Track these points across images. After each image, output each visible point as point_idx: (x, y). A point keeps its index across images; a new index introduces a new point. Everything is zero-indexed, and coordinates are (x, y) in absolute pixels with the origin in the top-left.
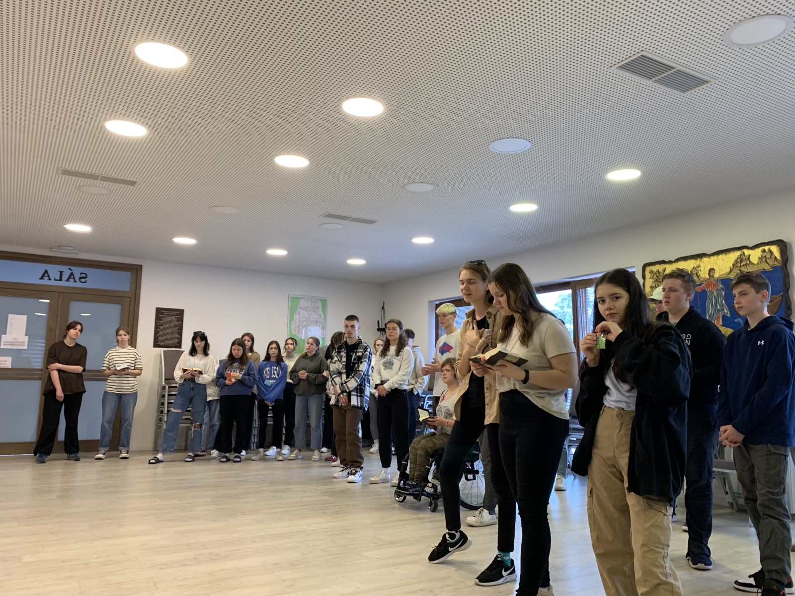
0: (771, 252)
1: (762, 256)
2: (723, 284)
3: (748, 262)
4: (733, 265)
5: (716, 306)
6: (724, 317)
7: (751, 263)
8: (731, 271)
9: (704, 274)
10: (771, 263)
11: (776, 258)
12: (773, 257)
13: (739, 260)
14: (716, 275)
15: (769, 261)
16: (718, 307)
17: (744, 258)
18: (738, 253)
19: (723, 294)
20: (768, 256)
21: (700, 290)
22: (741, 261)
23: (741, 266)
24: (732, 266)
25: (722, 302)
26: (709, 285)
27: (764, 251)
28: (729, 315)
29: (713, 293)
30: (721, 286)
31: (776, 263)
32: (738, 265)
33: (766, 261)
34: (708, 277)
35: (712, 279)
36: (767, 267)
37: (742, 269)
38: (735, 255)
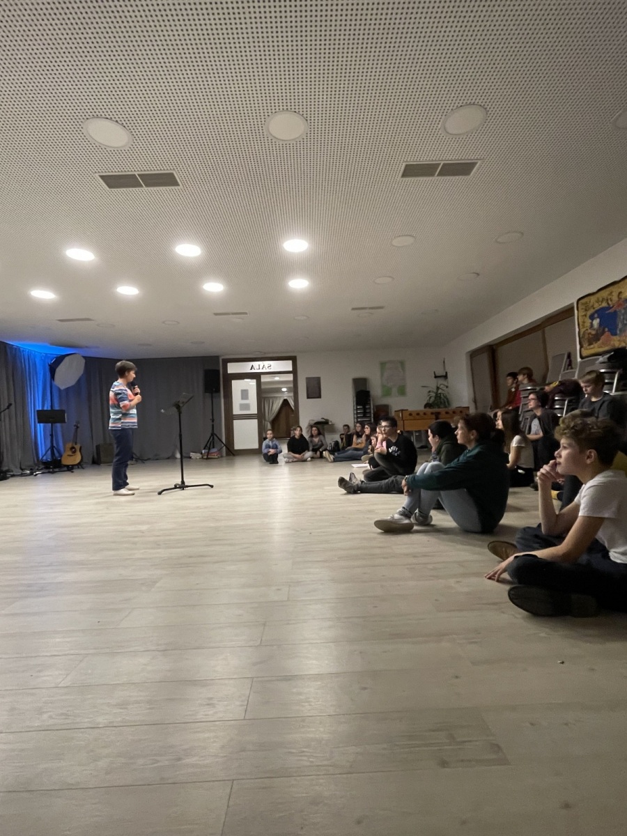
5: (624, 322)
14: (623, 298)
21: (613, 311)
26: (619, 306)
29: (621, 311)
35: (620, 300)
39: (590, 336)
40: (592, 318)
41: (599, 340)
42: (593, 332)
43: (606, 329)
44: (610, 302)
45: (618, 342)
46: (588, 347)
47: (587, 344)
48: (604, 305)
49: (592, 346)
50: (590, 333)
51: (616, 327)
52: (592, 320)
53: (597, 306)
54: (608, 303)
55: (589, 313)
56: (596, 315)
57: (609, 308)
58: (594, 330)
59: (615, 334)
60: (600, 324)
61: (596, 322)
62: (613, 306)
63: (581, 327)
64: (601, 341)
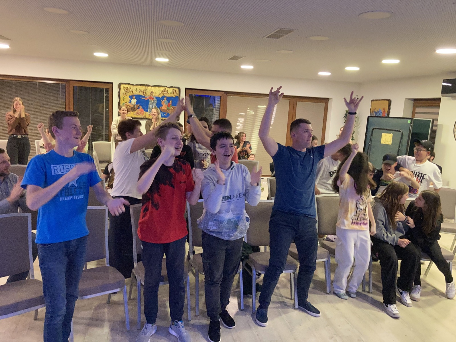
0: (175, 91)
1: (172, 91)
2: (156, 98)
3: (167, 92)
5: (153, 107)
10: (175, 95)
11: (177, 93)
12: (176, 93)
13: (163, 91)
14: (154, 95)
15: (174, 94)
17: (165, 90)
18: (164, 88)
19: (156, 102)
20: (174, 92)
21: (146, 99)
23: (164, 93)
24: (160, 93)
25: (155, 105)
26: (150, 98)
27: (173, 90)
29: (152, 101)
30: (155, 99)
31: (177, 95)
34: (150, 95)
35: (152, 96)
36: (173, 96)
37: (164, 94)
38: (162, 88)
40: (131, 97)
41: (135, 111)
42: (131, 105)
43: (141, 107)
44: (145, 94)
45: (149, 116)
48: (141, 94)
49: (129, 113)
52: (131, 99)
53: (135, 93)
54: (144, 95)
56: (134, 97)
58: (132, 105)
59: (147, 111)
60: (137, 103)
61: (134, 101)
62: (147, 97)
63: (121, 99)
64: (136, 112)
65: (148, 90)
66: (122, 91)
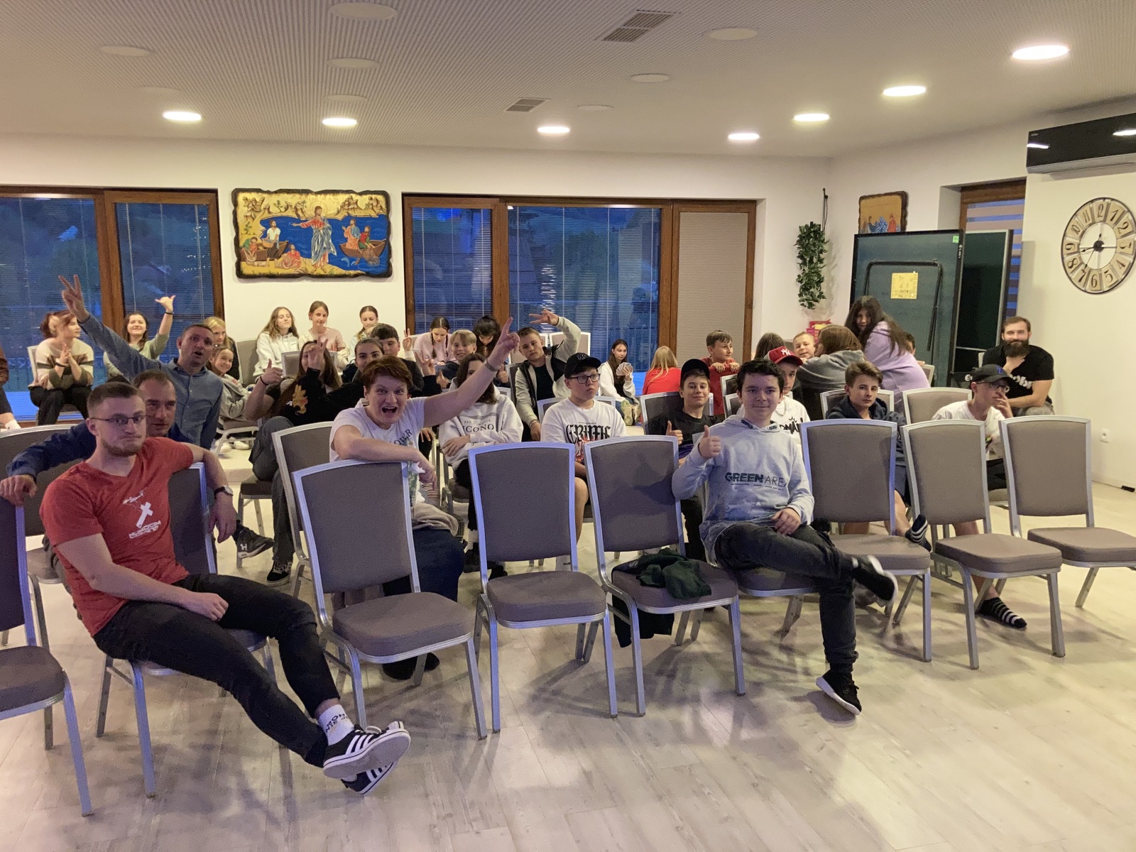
0: (378, 201)
1: (369, 203)
2: (330, 223)
3: (356, 207)
4: (341, 207)
5: (323, 245)
6: (330, 255)
7: (358, 208)
8: (338, 212)
9: (309, 212)
10: (376, 211)
11: (381, 207)
12: (379, 205)
13: (347, 203)
14: (323, 215)
15: (375, 209)
16: (325, 245)
17: (351, 201)
18: (346, 196)
19: (330, 233)
20: (375, 204)
21: (305, 227)
22: (349, 204)
23: (348, 209)
25: (328, 240)
26: (315, 222)
27: (371, 199)
28: (335, 254)
29: (319, 231)
30: (328, 225)
31: (381, 211)
32: (346, 207)
33: (372, 209)
34: (314, 214)
35: (318, 217)
36: (374, 215)
38: (342, 198)
39: (261, 248)
40: (266, 223)
41: (278, 258)
42: (266, 244)
43: (293, 247)
44: (300, 213)
45: (313, 268)
46: (256, 263)
47: (255, 259)
48: (291, 213)
49: (264, 263)
50: (261, 245)
51: (309, 248)
52: (267, 228)
53: (275, 211)
54: (298, 215)
55: (259, 217)
56: (274, 223)
57: (299, 221)
58: (270, 242)
59: (309, 256)
60: (282, 237)
61: (274, 233)
62: (306, 221)
63: (242, 230)
64: (281, 259)
65: (308, 204)
66: (243, 210)
